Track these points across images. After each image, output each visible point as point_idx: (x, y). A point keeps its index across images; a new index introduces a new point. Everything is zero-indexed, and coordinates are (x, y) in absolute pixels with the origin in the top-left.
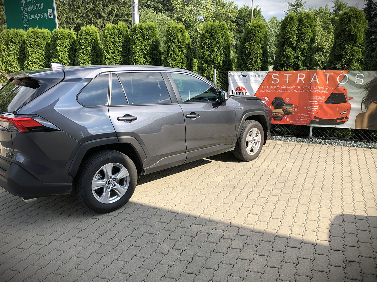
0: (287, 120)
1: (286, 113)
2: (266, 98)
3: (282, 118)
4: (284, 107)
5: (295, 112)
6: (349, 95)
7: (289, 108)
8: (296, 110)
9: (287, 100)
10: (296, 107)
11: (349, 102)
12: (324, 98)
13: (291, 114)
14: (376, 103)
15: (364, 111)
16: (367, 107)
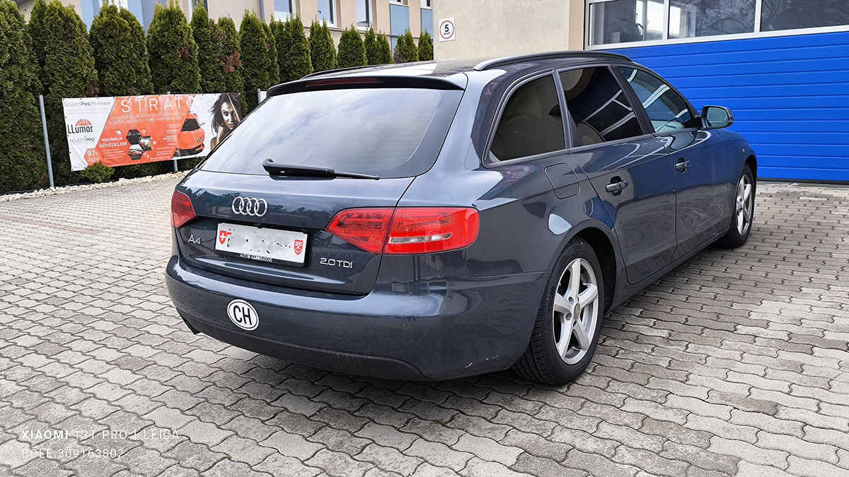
0: (148, 158)
1: (146, 148)
2: (119, 132)
3: (141, 155)
4: (142, 141)
5: (154, 146)
6: (200, 121)
7: (146, 142)
8: (155, 143)
9: (144, 132)
10: (154, 139)
11: (201, 127)
12: (180, 125)
13: (150, 148)
14: (222, 126)
15: (215, 135)
16: (217, 131)
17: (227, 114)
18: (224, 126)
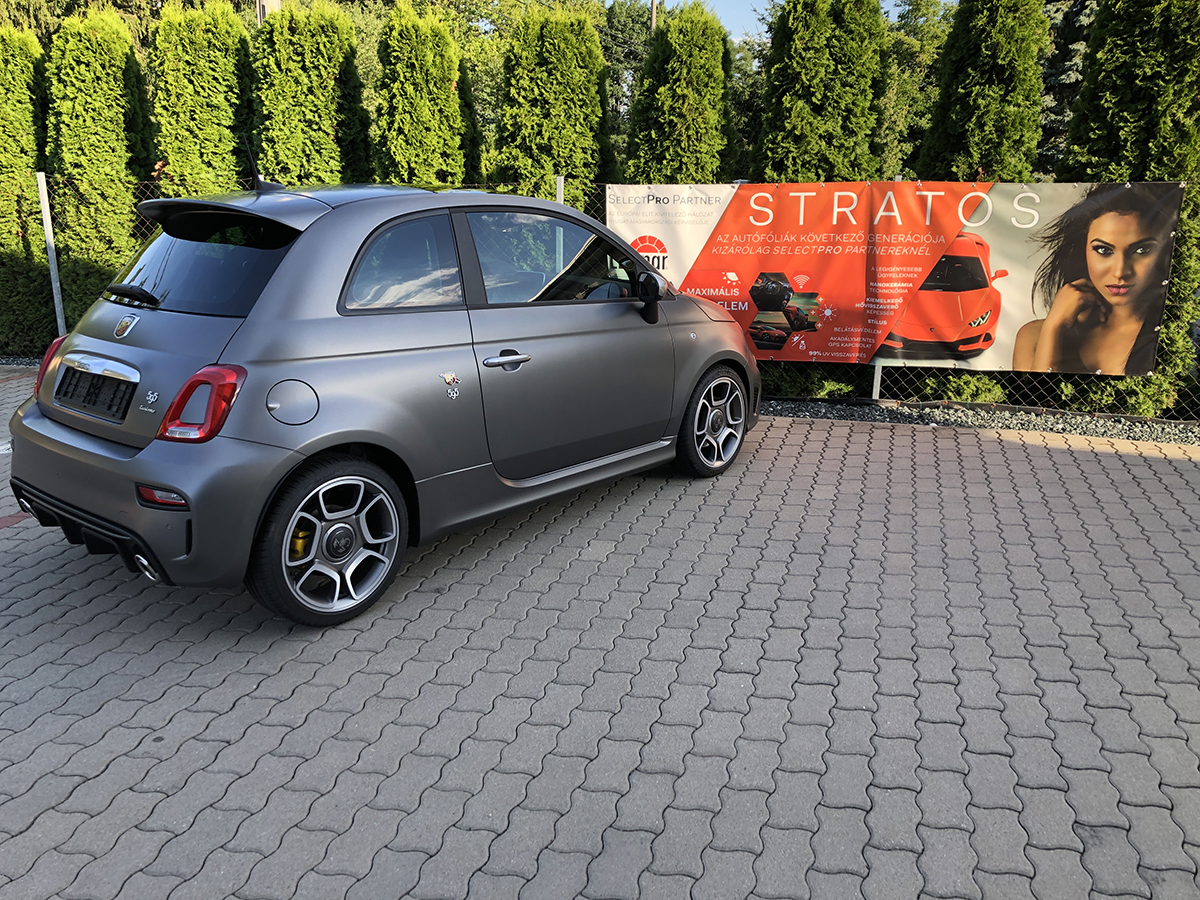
0: (801, 348)
1: (798, 324)
3: (783, 340)
4: (792, 304)
5: (827, 322)
6: (994, 263)
7: (805, 308)
8: (828, 313)
9: (801, 281)
10: (828, 302)
11: (997, 284)
12: (919, 272)
13: (811, 326)
14: (1077, 288)
15: (1041, 314)
16: (1049, 303)
17: (1107, 250)
18: (1088, 289)
